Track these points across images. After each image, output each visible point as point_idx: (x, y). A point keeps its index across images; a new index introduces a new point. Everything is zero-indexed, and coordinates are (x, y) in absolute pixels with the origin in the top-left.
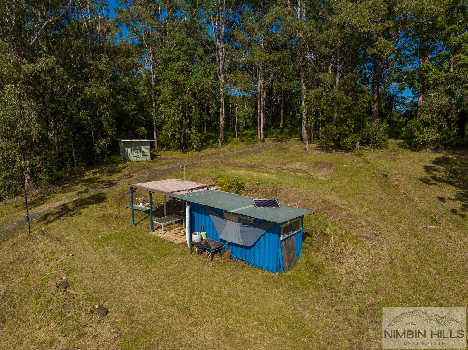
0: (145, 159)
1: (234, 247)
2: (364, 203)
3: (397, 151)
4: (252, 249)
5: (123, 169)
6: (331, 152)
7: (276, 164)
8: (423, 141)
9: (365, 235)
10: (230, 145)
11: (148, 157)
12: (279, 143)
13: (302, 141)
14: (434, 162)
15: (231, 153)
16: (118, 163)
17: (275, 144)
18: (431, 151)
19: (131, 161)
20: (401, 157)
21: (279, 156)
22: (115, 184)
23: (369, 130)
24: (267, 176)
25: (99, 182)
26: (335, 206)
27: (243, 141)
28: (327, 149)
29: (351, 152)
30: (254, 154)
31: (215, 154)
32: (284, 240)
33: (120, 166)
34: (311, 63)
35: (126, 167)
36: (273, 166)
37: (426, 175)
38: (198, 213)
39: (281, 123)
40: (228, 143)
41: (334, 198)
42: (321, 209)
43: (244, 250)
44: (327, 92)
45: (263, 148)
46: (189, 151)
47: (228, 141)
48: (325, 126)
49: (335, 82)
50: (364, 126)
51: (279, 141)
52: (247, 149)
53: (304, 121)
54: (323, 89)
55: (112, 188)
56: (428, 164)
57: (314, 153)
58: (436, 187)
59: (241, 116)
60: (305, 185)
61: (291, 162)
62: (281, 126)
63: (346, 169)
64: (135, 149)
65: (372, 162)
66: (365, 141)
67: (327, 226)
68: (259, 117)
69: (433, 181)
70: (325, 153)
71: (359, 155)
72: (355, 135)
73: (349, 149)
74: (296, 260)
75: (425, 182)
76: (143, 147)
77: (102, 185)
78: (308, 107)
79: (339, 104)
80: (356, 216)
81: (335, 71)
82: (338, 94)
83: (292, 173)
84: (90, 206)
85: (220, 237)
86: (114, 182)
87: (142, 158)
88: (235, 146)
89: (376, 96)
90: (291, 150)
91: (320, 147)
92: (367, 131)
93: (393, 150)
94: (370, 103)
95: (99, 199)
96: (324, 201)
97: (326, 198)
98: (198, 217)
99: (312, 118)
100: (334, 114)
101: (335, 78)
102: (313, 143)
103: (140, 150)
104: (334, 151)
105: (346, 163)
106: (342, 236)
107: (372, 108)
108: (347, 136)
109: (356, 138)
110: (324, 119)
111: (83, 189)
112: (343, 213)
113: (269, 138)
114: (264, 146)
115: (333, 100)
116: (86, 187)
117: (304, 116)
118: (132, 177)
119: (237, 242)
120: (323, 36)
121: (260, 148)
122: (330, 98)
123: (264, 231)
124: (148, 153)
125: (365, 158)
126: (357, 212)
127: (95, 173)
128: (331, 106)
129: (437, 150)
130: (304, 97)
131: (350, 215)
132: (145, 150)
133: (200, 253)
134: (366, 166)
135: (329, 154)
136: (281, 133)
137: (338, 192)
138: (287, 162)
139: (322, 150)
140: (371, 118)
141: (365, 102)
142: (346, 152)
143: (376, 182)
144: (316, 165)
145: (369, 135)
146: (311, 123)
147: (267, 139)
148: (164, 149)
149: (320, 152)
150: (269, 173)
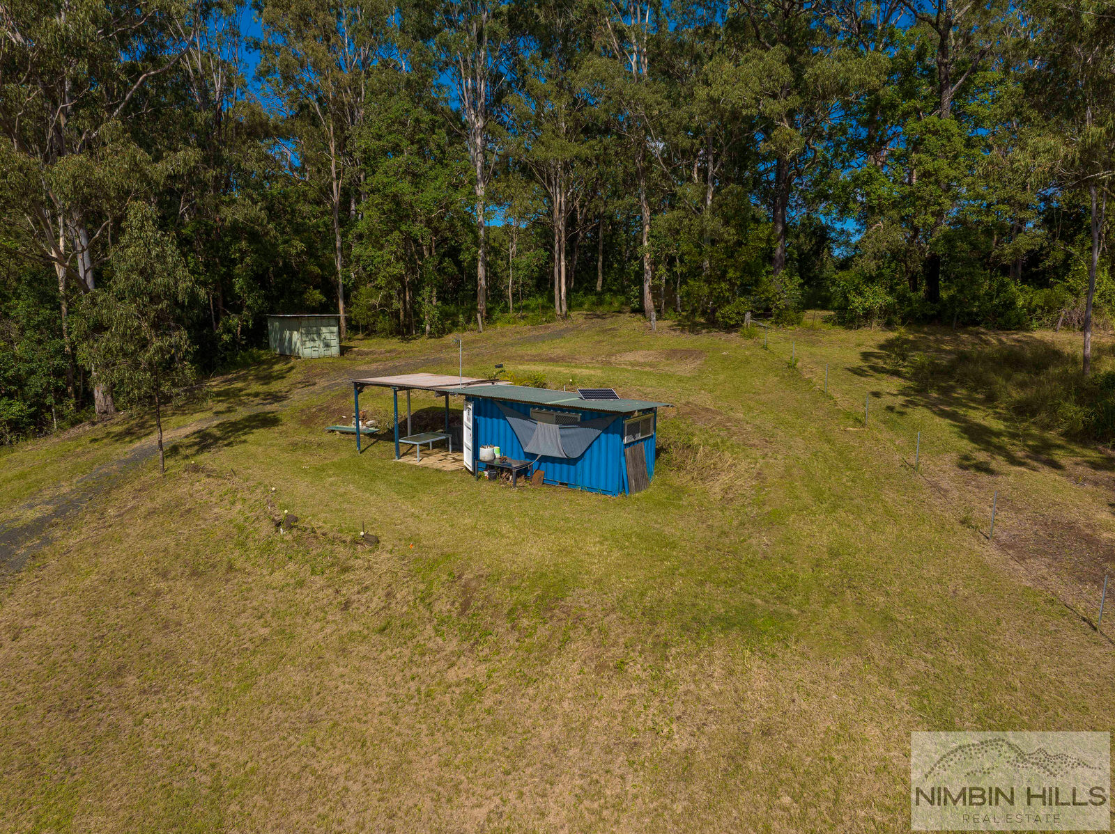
0: (328, 353)
1: (550, 465)
2: (752, 404)
3: (819, 329)
4: (579, 464)
5: (288, 371)
6: (698, 333)
7: (598, 355)
8: (864, 309)
9: (751, 442)
10: (499, 325)
11: (335, 350)
12: (599, 320)
13: (644, 315)
14: (881, 347)
15: (505, 339)
16: (271, 363)
17: (590, 321)
18: (879, 328)
19: (300, 358)
20: (824, 339)
21: (600, 342)
22: (284, 398)
23: (767, 291)
24: (585, 372)
25: (248, 395)
26: (707, 410)
27: (523, 318)
28: (694, 328)
29: (736, 331)
30: (552, 340)
31: (474, 342)
32: (628, 445)
33: (277, 367)
34: (659, 164)
35: (292, 368)
36: (593, 359)
37: (861, 364)
38: (485, 416)
39: (599, 283)
40: (494, 322)
41: (703, 399)
42: (683, 414)
43: (565, 466)
44: (690, 220)
45: (567, 330)
46: (415, 339)
47: (494, 318)
48: (686, 283)
49: (704, 200)
50: (757, 283)
51: (598, 317)
52: (535, 333)
53: (648, 277)
54: (682, 213)
55: (281, 403)
56: (871, 350)
57: (667, 335)
58: (872, 380)
59: (521, 266)
60: (654, 383)
61: (625, 351)
62: (599, 289)
63: (725, 358)
64: (308, 334)
65: (771, 347)
66: (761, 312)
67: (693, 435)
68: (556, 270)
69: (871, 372)
70: (688, 334)
71: (750, 336)
72: (742, 299)
73: (733, 326)
74: (647, 480)
75: (856, 373)
76: (324, 330)
77: (257, 400)
78: (655, 249)
79: (713, 242)
80: (738, 421)
81: (705, 180)
82: (712, 223)
83: (630, 368)
84: (254, 430)
85: (526, 450)
86: (279, 394)
87: (322, 351)
88: (510, 327)
89: (780, 228)
90: (624, 331)
91: (679, 325)
92: (763, 293)
93: (812, 328)
94: (768, 241)
95: (268, 421)
96: (688, 403)
97: (691, 399)
98: (486, 423)
99: (662, 269)
100: (703, 261)
101: (705, 194)
102: (666, 319)
103: (319, 335)
104: (704, 331)
105: (725, 349)
106: (716, 445)
107: (772, 250)
108: (729, 303)
109: (743, 304)
110: (684, 270)
111: (222, 407)
112: (718, 418)
113: (576, 313)
114: (570, 326)
115: (702, 233)
116: (226, 405)
117: (647, 267)
118: (314, 384)
119: (556, 454)
120: (681, 114)
121: (562, 330)
122: (696, 230)
123: (598, 432)
124: (334, 342)
125: (761, 341)
126: (740, 416)
127: (230, 381)
128: (698, 246)
129: (889, 325)
130: (647, 229)
131: (729, 420)
132: (328, 336)
133: (492, 478)
134: (762, 353)
135: (695, 337)
136: (600, 302)
137: (711, 391)
138: (619, 352)
139: (682, 331)
140: (769, 268)
141: (760, 239)
142: (727, 333)
143: (776, 376)
144: (672, 354)
145: (768, 299)
146: (660, 278)
147: (573, 314)
148: (360, 336)
149: (678, 333)
150: (587, 367)
